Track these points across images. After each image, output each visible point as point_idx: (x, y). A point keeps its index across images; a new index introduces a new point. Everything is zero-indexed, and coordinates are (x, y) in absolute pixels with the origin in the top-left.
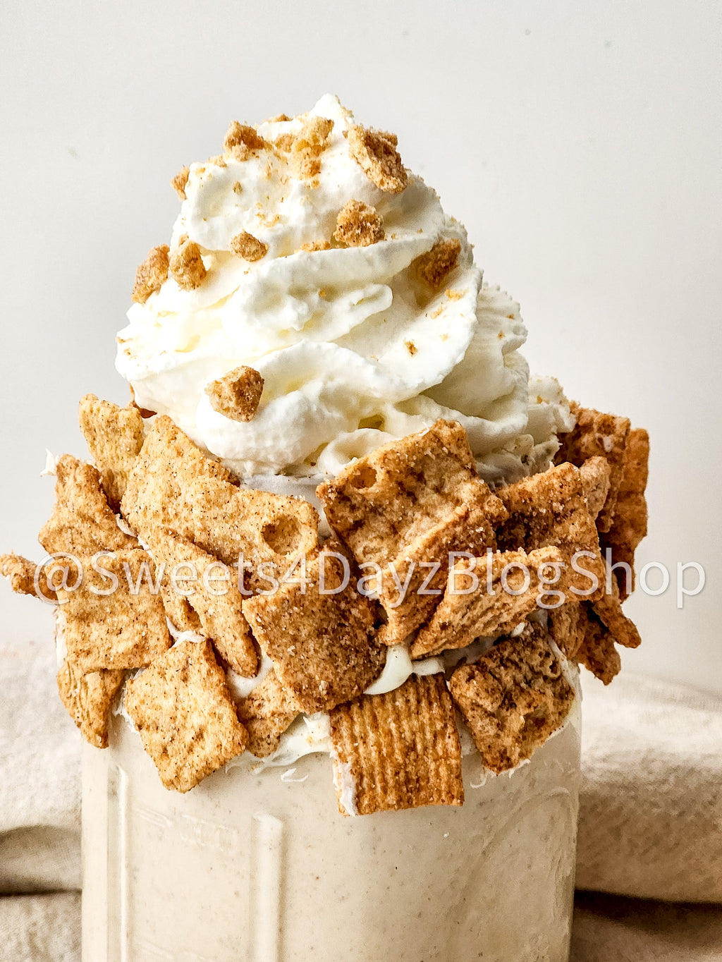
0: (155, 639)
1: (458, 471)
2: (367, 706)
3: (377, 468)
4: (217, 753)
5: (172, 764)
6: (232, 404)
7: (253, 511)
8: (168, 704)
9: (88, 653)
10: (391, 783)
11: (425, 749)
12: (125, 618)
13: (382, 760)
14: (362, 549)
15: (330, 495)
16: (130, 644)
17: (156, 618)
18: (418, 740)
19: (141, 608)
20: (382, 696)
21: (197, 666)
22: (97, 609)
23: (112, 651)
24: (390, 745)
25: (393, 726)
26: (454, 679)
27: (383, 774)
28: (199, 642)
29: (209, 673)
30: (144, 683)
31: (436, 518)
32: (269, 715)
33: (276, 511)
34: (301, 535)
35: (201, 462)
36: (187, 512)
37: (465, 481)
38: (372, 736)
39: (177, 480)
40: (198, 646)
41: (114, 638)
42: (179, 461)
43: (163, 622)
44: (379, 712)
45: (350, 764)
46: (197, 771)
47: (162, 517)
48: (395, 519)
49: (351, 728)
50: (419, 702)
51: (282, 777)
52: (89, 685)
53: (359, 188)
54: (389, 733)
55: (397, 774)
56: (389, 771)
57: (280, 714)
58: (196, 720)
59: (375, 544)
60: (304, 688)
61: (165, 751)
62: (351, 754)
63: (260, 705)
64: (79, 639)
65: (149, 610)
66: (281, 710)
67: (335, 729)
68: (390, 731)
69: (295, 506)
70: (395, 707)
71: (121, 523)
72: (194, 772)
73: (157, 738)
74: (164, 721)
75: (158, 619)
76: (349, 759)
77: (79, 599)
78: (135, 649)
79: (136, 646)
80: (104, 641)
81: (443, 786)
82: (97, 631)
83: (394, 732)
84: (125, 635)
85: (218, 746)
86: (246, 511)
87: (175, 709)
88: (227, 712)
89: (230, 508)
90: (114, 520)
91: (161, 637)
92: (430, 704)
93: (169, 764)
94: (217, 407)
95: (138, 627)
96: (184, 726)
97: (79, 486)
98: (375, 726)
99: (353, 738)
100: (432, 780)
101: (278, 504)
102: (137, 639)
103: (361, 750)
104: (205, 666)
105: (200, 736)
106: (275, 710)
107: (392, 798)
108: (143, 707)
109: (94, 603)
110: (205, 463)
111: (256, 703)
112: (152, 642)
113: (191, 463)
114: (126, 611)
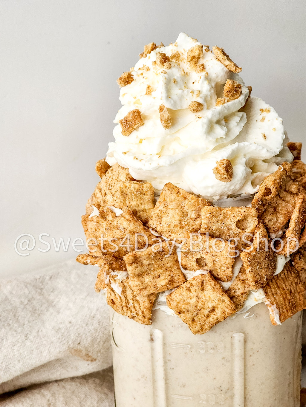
0: (177, 276)
1: (289, 181)
2: (274, 281)
3: (271, 188)
4: (223, 315)
5: (198, 324)
6: (225, 176)
7: (232, 216)
8: (193, 301)
9: (146, 288)
10: (288, 307)
11: (294, 290)
12: (161, 271)
13: (284, 299)
14: (267, 220)
15: (259, 202)
16: (167, 281)
17: (176, 267)
18: (292, 288)
19: (168, 265)
20: (277, 275)
21: (209, 283)
22: (147, 270)
23: (158, 285)
24: (285, 293)
25: (284, 286)
26: (295, 261)
27: (285, 305)
28: (207, 273)
29: (215, 285)
30: (177, 295)
31: (287, 201)
32: (240, 294)
33: (242, 214)
34: (248, 221)
35: (197, 200)
36: (193, 222)
37: (292, 184)
38: (278, 292)
39: (185, 209)
40: (207, 275)
41: (157, 280)
42: (186, 202)
43: (179, 268)
44: (279, 282)
45: (275, 305)
46: (211, 324)
47: (179, 226)
48: (275, 206)
49: (271, 291)
50: (287, 273)
51: (245, 317)
52: (140, 301)
54: (284, 289)
55: (289, 303)
56: (287, 303)
57: (245, 293)
58: (210, 305)
59: (271, 217)
61: (193, 320)
62: (274, 301)
63: (235, 292)
64: (140, 284)
65: (173, 265)
66: (245, 291)
67: (266, 293)
68: (283, 288)
69: (249, 210)
70: (282, 277)
71: (153, 232)
72: (210, 325)
73: (189, 315)
74: (191, 308)
75: (177, 268)
76: (274, 303)
77: (140, 268)
78: (170, 282)
79: (169, 281)
80: (152, 282)
81: (302, 303)
82: (147, 279)
83: (284, 287)
84: (162, 278)
85: (223, 313)
86: (228, 216)
87: (197, 302)
88: (226, 299)
89: (221, 217)
90: (149, 231)
91: (180, 275)
92: (291, 272)
93: (197, 325)
94: (220, 178)
95: (167, 273)
96: (203, 308)
97: (129, 220)
98: (279, 287)
99: (273, 294)
100: (298, 302)
101: (242, 211)
102: (169, 278)
103: (277, 298)
104: (213, 283)
105: (213, 310)
106: (243, 292)
107: (290, 314)
108: (180, 305)
109: (146, 268)
110: (199, 200)
111: (233, 291)
112: (176, 278)
113: (193, 201)
114: (161, 268)
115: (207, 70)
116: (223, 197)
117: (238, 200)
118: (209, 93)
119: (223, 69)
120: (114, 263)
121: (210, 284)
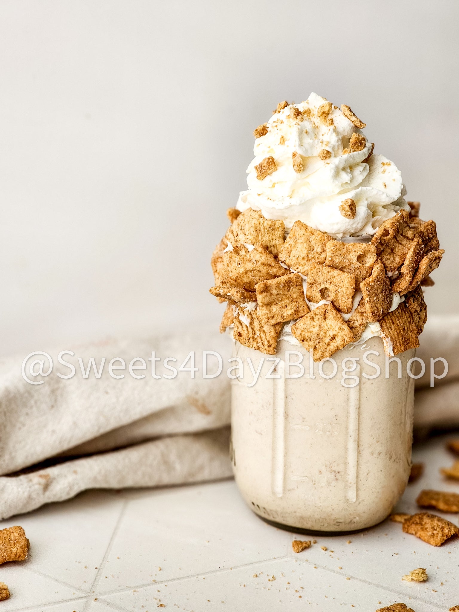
0: (302, 306)
1: (406, 227)
2: (389, 317)
3: (389, 229)
4: (342, 343)
5: (319, 352)
6: (349, 213)
7: (354, 250)
8: (316, 330)
9: (273, 317)
10: (401, 342)
11: (407, 328)
12: (288, 301)
13: (398, 334)
14: (385, 259)
15: (378, 241)
16: (293, 311)
17: (301, 299)
18: (405, 326)
19: (294, 296)
20: (392, 312)
21: (331, 312)
22: (275, 299)
23: (284, 315)
24: (399, 329)
25: (398, 322)
26: (410, 302)
27: (399, 339)
28: (329, 303)
29: (337, 314)
30: (302, 324)
31: (403, 245)
32: (358, 325)
33: (363, 249)
34: (367, 257)
35: (323, 236)
36: (318, 255)
37: (408, 230)
38: (393, 327)
39: (312, 244)
40: (329, 305)
41: (284, 310)
42: (314, 237)
43: (304, 300)
44: (393, 318)
45: (390, 337)
46: (331, 352)
47: (306, 259)
48: (392, 247)
49: (386, 325)
50: (402, 312)
51: (361, 348)
52: (266, 331)
53: (351, 128)
54: (397, 325)
55: (402, 339)
56: (400, 338)
57: (363, 325)
58: (331, 333)
59: (388, 257)
60: (376, 312)
61: (315, 347)
62: (389, 334)
63: (354, 323)
64: (269, 313)
65: (298, 296)
66: (363, 323)
67: (382, 327)
68: (398, 324)
69: (369, 246)
70: (396, 315)
71: (283, 265)
72: (330, 353)
73: (312, 343)
74: (314, 337)
75: (302, 299)
76: (389, 336)
77: (269, 297)
78: (295, 312)
79: (295, 311)
80: (279, 312)
81: (414, 341)
82: (275, 309)
83: (398, 323)
84: (288, 308)
85: (343, 340)
86: (350, 251)
87: (319, 330)
88: (346, 328)
89: (344, 251)
90: (279, 264)
91: (305, 306)
92: (405, 312)
93: (318, 352)
94: (344, 214)
95: (294, 304)
96: (325, 336)
97: (261, 253)
98: (393, 323)
99: (388, 329)
100: (411, 339)
101: (363, 247)
102: (295, 308)
103: (391, 332)
104: (334, 312)
105: (334, 338)
106: (361, 323)
107: (403, 348)
108: (303, 333)
109: (274, 297)
110: (325, 236)
111: (352, 322)
112: (301, 308)
113: (319, 237)
114: (288, 298)
115: (335, 124)
116: (346, 235)
117: (359, 240)
118: (337, 144)
119: (350, 124)
120: (245, 293)
121: (332, 314)
